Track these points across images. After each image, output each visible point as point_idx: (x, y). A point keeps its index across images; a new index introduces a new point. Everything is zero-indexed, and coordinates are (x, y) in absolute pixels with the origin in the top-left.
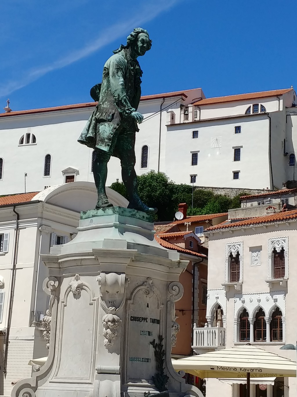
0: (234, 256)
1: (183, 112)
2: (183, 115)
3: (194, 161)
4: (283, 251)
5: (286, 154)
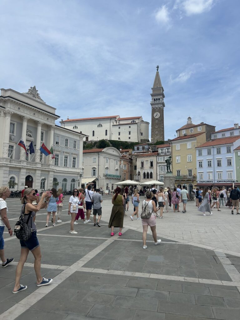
0: (142, 162)
2: (116, 123)
3: (119, 135)
4: (152, 161)
5: (140, 133)
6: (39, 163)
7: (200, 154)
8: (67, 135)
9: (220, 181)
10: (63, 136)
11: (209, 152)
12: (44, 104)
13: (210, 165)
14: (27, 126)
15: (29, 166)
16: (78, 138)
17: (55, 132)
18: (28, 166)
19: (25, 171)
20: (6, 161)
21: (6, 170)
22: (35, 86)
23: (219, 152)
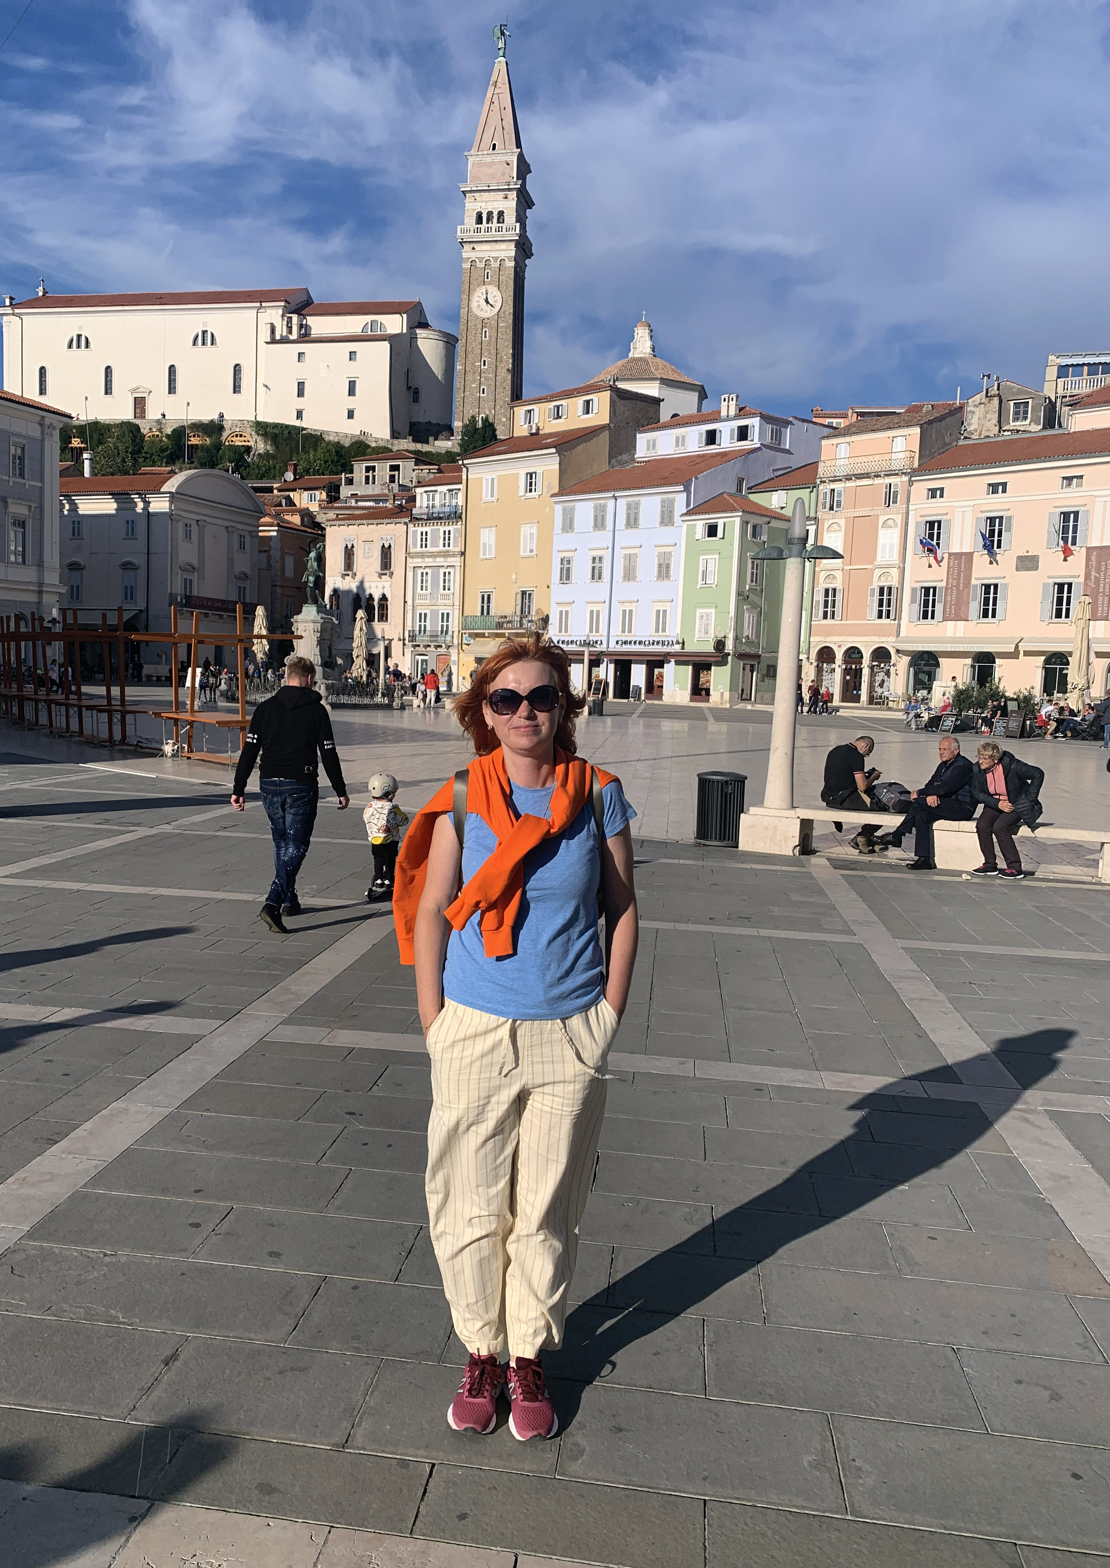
0: (349, 548)
1: (285, 323)
2: (285, 327)
3: (301, 393)
4: (390, 547)
5: (409, 388)
7: (568, 525)
9: (625, 643)
11: (599, 518)
13: (596, 575)
23: (632, 521)
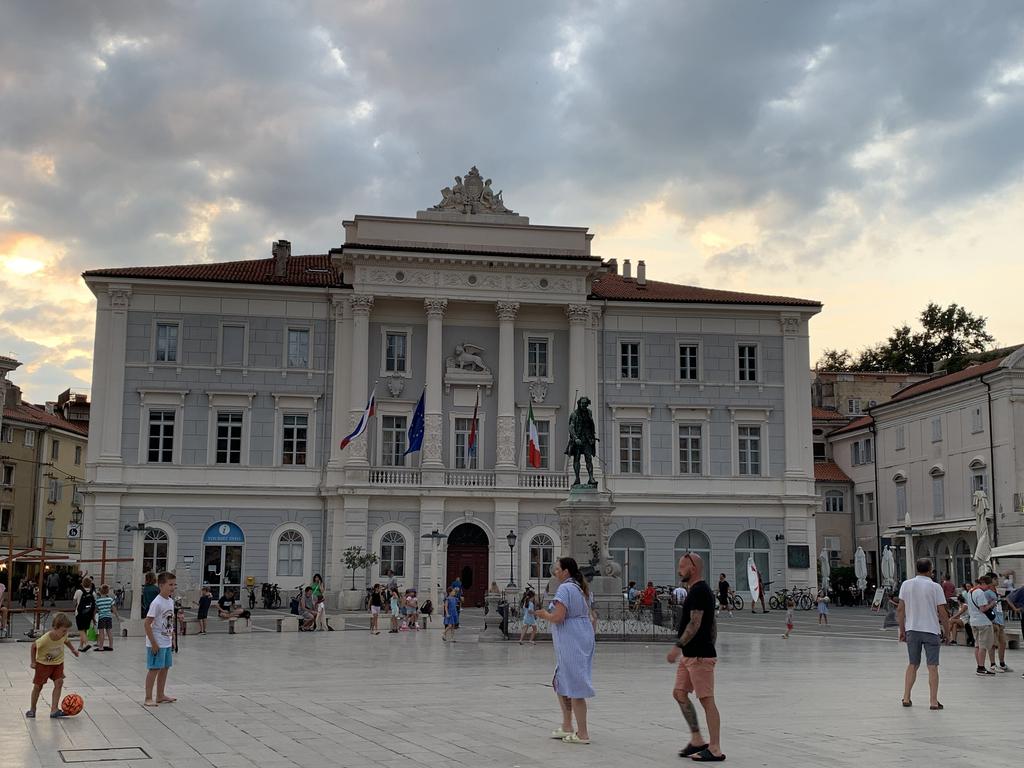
6: (505, 472)
8: (688, 327)
10: (661, 335)
12: (522, 225)
14: (445, 328)
15: (458, 489)
16: (769, 328)
17: (608, 327)
18: (450, 486)
19: (439, 506)
20: (352, 478)
21: (356, 511)
22: (474, 169)
